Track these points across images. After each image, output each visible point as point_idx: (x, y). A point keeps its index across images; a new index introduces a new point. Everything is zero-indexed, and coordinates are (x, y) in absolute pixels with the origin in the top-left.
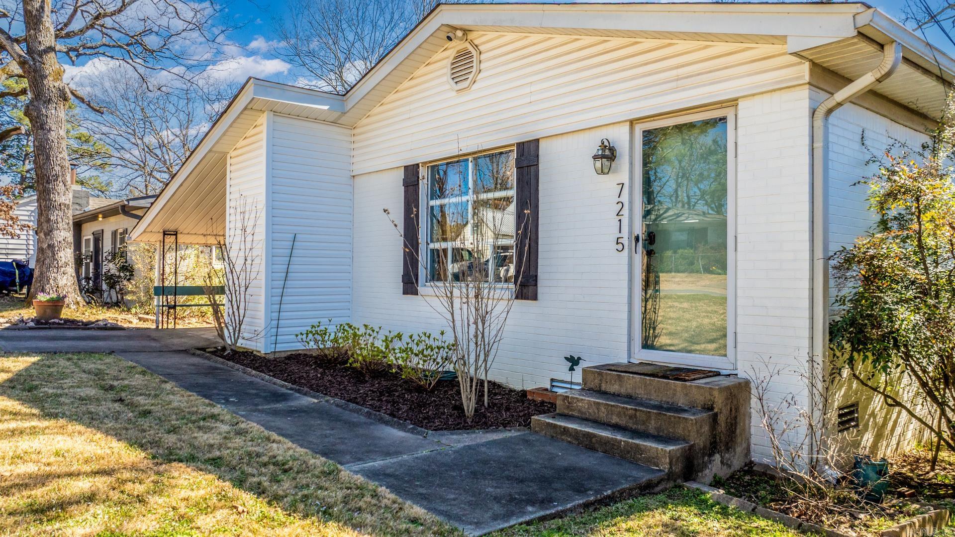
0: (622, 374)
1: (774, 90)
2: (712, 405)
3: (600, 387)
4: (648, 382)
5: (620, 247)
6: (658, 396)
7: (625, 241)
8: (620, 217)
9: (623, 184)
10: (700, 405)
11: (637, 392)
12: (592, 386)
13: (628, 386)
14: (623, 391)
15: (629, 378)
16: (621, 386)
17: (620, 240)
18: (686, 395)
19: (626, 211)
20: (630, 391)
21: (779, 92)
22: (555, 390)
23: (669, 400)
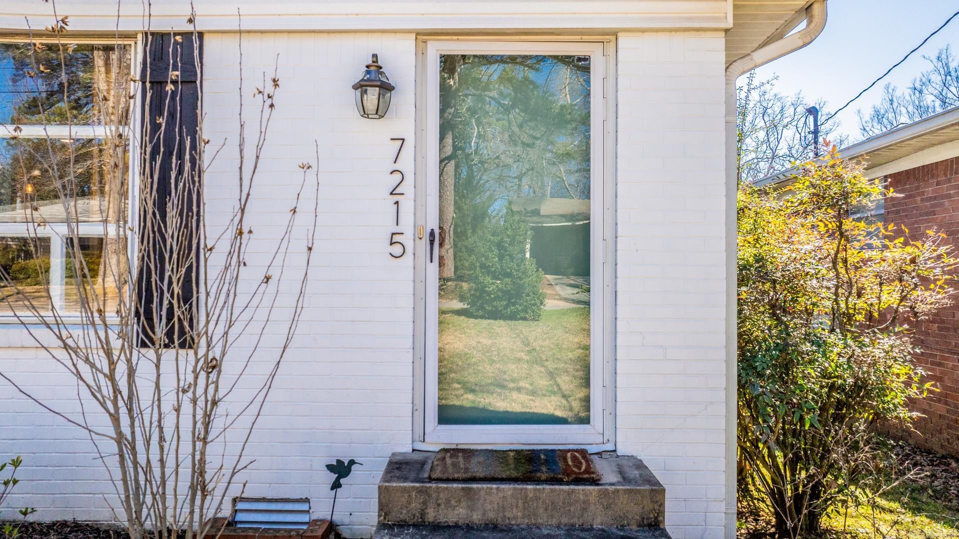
0: (475, 486)
1: (677, 30)
2: (656, 518)
3: (423, 514)
4: (531, 495)
5: (397, 249)
6: (552, 516)
7: (407, 239)
8: (396, 198)
9: (403, 140)
10: (634, 522)
11: (508, 514)
12: (402, 517)
13: (488, 506)
14: (476, 517)
15: (489, 492)
16: (472, 509)
17: (396, 238)
18: (608, 507)
19: (407, 188)
20: (491, 515)
21: (682, 33)
22: (240, 517)
23: (575, 520)
